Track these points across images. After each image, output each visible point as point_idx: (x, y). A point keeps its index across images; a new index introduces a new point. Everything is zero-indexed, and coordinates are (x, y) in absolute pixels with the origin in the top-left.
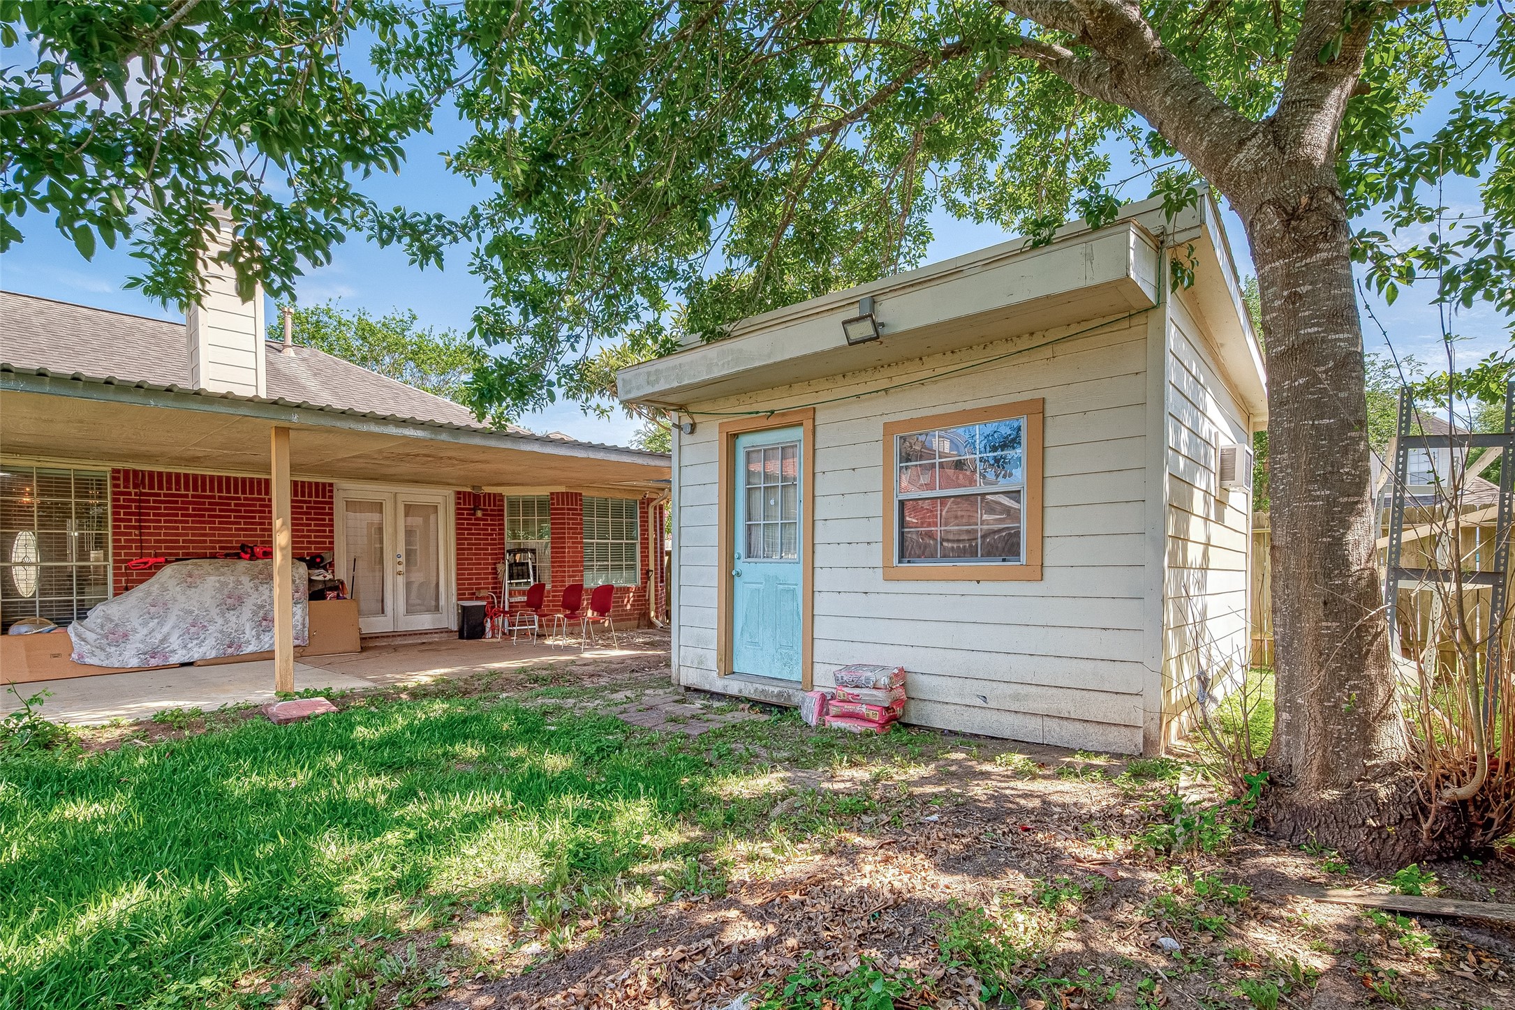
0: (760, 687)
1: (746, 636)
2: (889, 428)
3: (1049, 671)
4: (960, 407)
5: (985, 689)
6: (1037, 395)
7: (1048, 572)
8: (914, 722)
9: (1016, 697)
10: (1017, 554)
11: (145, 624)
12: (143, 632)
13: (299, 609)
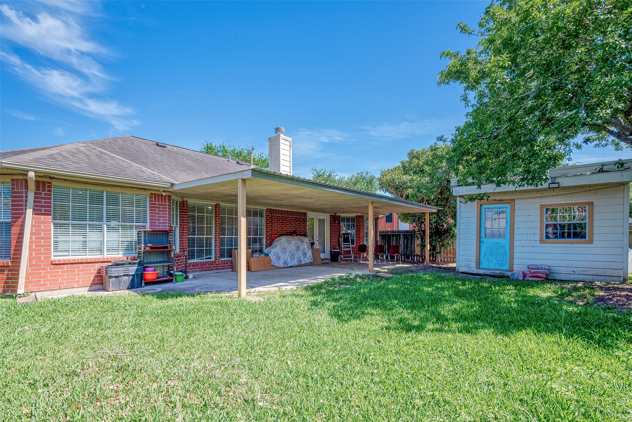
0: (492, 271)
1: (485, 258)
2: (542, 206)
3: (594, 265)
4: (566, 202)
5: (575, 269)
6: (591, 201)
7: (594, 242)
8: (550, 278)
9: (584, 271)
10: (585, 237)
11: (282, 254)
12: (283, 257)
13: (310, 251)
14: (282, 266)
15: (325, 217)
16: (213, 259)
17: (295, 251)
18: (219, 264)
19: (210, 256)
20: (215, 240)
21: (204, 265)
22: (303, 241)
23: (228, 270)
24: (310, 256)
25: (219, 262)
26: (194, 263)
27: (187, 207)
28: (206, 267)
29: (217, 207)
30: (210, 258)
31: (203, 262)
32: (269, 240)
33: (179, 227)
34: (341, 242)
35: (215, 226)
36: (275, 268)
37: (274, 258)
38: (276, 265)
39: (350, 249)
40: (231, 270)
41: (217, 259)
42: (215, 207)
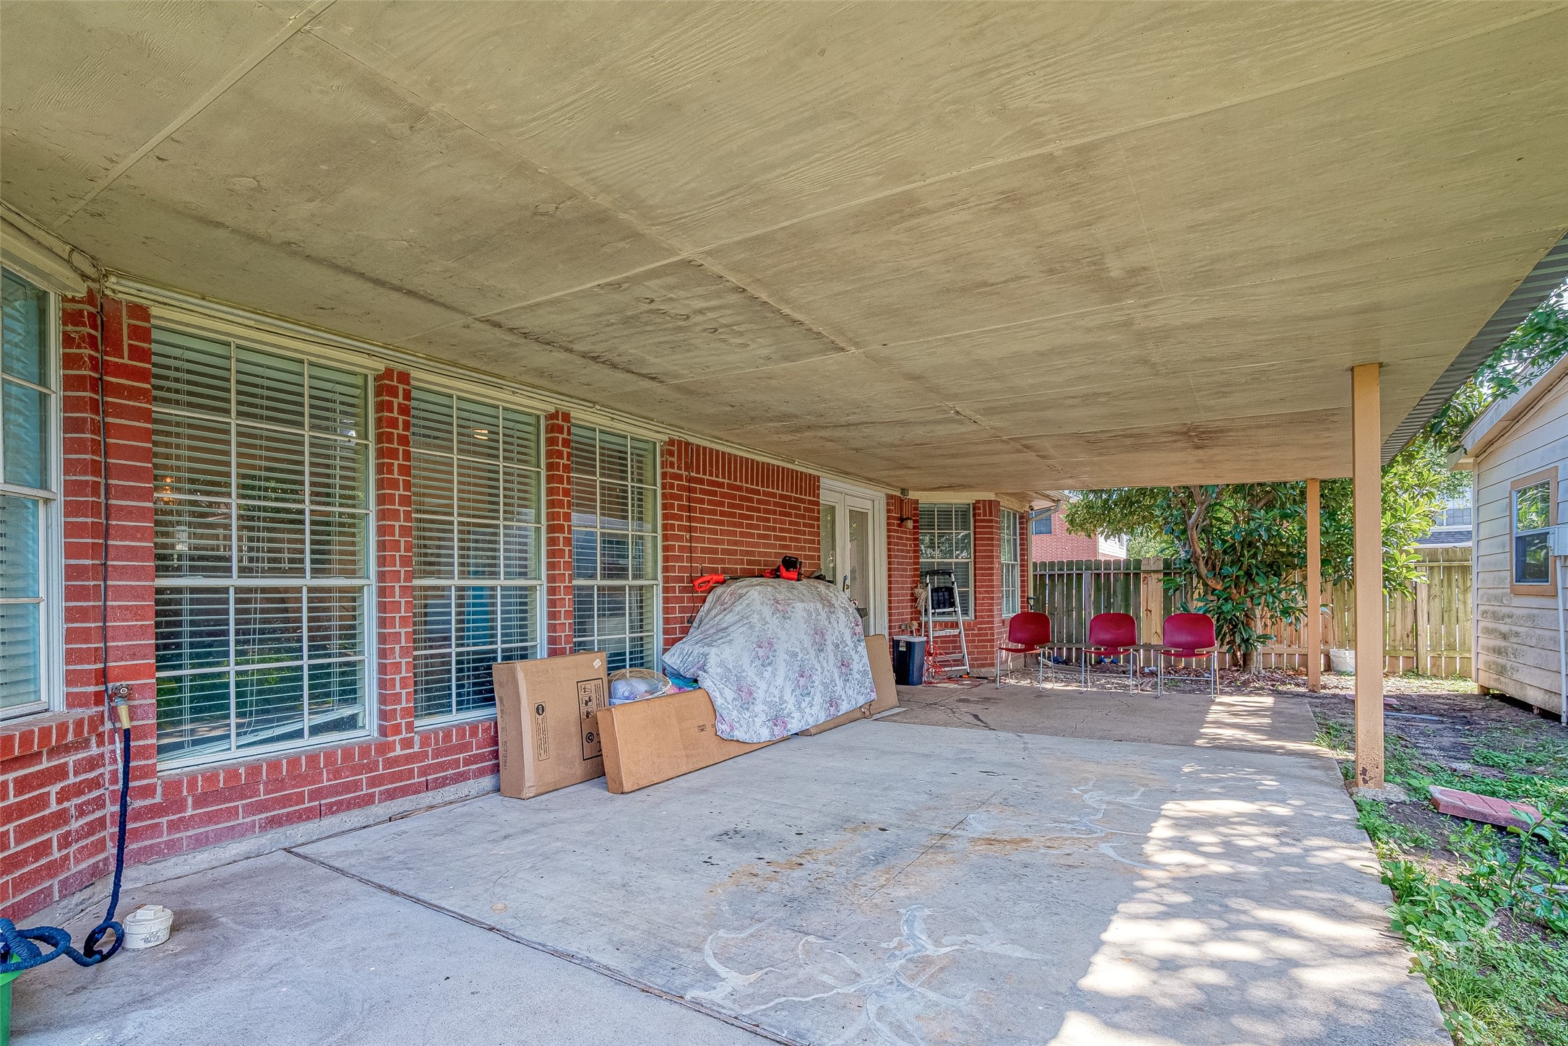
11: (760, 675)
12: (762, 685)
13: (862, 648)
14: (765, 735)
15: (869, 504)
16: (369, 728)
17: (812, 653)
18: (409, 759)
19: (346, 712)
20: (382, 607)
21: (302, 779)
22: (832, 605)
23: (472, 786)
24: (865, 672)
25: (407, 743)
26: (211, 777)
27: (136, 353)
28: (315, 795)
29: (393, 392)
30: (350, 723)
31: (294, 762)
32: (681, 600)
33: (58, 508)
34: (921, 603)
35: (382, 515)
36: (736, 749)
37: (730, 694)
38: (739, 734)
39: (956, 632)
40: (487, 782)
41: (397, 730)
42: (378, 393)
